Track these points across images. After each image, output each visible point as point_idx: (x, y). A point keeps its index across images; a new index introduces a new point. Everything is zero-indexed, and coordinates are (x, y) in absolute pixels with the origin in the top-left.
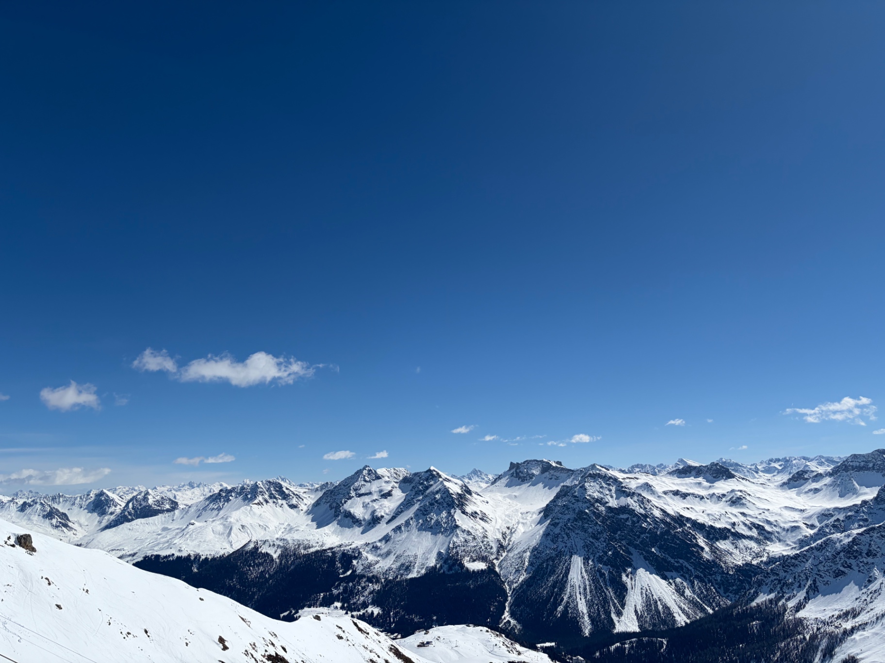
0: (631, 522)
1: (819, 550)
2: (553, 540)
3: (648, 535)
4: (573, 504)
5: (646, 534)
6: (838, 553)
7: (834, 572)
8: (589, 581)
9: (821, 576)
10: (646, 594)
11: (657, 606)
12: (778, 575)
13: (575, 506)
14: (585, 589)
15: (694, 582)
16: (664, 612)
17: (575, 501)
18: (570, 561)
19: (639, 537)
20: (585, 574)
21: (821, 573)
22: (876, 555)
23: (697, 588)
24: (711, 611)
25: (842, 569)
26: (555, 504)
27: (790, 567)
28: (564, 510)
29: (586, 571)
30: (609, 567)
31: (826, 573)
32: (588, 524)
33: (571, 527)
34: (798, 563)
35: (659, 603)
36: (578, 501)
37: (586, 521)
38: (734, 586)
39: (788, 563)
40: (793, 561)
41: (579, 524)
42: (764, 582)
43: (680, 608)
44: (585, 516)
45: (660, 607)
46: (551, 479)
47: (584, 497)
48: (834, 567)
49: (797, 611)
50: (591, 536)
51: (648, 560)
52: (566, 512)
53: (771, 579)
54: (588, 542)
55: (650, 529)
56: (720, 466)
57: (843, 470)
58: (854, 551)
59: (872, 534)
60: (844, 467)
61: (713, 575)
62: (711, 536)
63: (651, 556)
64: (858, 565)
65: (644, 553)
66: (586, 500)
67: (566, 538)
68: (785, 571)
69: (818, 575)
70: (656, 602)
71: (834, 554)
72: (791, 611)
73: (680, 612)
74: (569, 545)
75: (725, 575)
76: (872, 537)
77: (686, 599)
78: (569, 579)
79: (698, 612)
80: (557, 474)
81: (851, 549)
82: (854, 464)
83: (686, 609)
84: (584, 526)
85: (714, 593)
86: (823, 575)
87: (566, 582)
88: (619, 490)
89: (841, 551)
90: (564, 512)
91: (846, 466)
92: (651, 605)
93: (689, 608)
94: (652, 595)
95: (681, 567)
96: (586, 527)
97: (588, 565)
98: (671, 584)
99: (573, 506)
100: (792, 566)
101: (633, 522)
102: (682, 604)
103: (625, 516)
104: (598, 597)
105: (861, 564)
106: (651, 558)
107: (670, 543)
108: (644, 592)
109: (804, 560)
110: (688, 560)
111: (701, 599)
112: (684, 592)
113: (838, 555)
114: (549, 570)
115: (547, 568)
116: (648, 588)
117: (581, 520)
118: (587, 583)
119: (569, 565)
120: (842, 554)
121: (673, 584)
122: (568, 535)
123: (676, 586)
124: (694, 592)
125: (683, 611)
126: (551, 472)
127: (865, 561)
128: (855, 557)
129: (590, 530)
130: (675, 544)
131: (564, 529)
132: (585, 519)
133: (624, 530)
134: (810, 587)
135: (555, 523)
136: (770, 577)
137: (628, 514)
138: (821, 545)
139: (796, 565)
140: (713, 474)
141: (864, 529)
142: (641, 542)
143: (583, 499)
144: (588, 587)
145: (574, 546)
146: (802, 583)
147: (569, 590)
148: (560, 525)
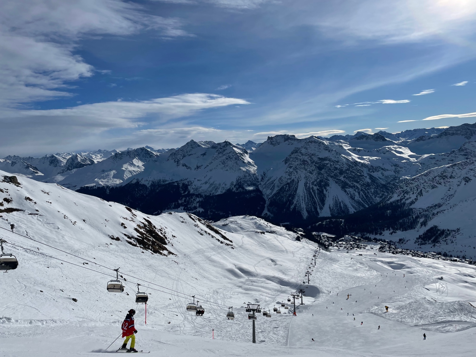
0: (330, 165)
1: (425, 176)
2: (289, 175)
3: (338, 171)
4: (300, 157)
5: (337, 171)
6: (436, 177)
7: (432, 186)
12: (403, 188)
13: (301, 157)
14: (305, 198)
15: (360, 192)
16: (344, 207)
18: (298, 185)
19: (333, 172)
20: (305, 191)
21: (425, 187)
22: (454, 178)
23: (361, 196)
24: (367, 206)
25: (436, 185)
26: (291, 157)
27: (409, 184)
29: (306, 189)
30: (317, 187)
31: (428, 187)
32: (308, 166)
33: (299, 168)
34: (414, 182)
35: (342, 204)
36: (303, 155)
37: (306, 165)
38: (380, 194)
40: (411, 181)
41: (303, 167)
42: (395, 192)
43: (352, 205)
44: (306, 163)
45: (342, 205)
46: (289, 144)
47: (306, 153)
48: (432, 184)
49: (411, 205)
50: (309, 172)
51: (337, 183)
52: (296, 161)
53: (399, 190)
54: (307, 175)
55: (339, 168)
56: (380, 135)
57: (444, 135)
58: (444, 176)
59: (454, 167)
60: (445, 133)
61: (370, 189)
62: (371, 170)
64: (445, 183)
65: (336, 180)
67: (296, 173)
68: (407, 187)
69: (423, 188)
70: (340, 203)
71: (433, 177)
72: (407, 205)
73: (352, 207)
74: (297, 177)
75: (376, 189)
77: (355, 201)
78: (297, 193)
79: (361, 207)
80: (292, 142)
81: (442, 175)
82: (451, 132)
83: (355, 206)
84: (305, 168)
85: (370, 198)
86: (426, 188)
87: (295, 194)
88: (325, 149)
89: (437, 176)
91: (446, 133)
92: (337, 204)
93: (356, 205)
94: (339, 200)
95: (354, 186)
97: (306, 187)
98: (348, 195)
99: (300, 158)
100: (411, 184)
101: (331, 165)
102: (353, 203)
103: (327, 162)
104: (311, 201)
105: (446, 182)
106: (339, 182)
107: (349, 175)
108: (334, 198)
109: (417, 181)
110: (358, 182)
111: (363, 201)
112: (354, 198)
113: (435, 178)
114: (286, 189)
115: (286, 188)
116: (336, 197)
117: (304, 164)
118: (306, 195)
119: (297, 186)
120: (437, 177)
121: (349, 194)
122: (297, 172)
123: (351, 195)
124: (359, 197)
125: (353, 206)
126: (289, 141)
127: (449, 180)
128: (444, 179)
129: (308, 169)
130: (352, 175)
131: (295, 169)
132: (306, 164)
133: (326, 169)
134: (419, 194)
135: (291, 166)
137: (329, 161)
138: (427, 174)
140: (375, 139)
141: (451, 164)
142: (334, 175)
145: (300, 177)
146: (415, 192)
147: (297, 198)
148: (293, 168)
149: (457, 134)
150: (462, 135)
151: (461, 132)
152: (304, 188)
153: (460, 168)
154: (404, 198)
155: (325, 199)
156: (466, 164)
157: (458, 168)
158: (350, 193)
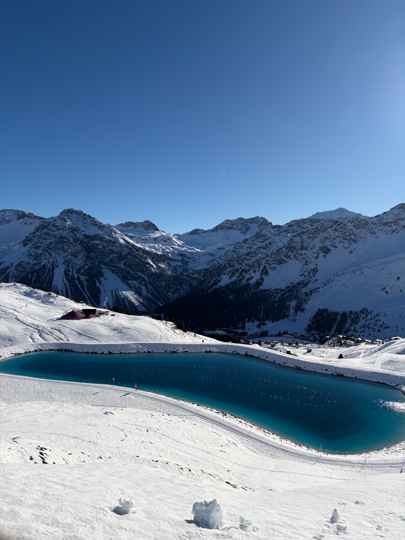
0: (102, 246)
1: (264, 248)
2: (36, 258)
4: (54, 232)
5: (114, 255)
7: (279, 261)
8: (70, 287)
9: (269, 264)
10: (116, 295)
11: (124, 302)
13: (56, 233)
15: (148, 286)
16: (129, 306)
17: (56, 230)
18: (53, 273)
19: (108, 257)
20: (67, 282)
22: (306, 248)
23: (150, 290)
24: (161, 305)
25: (285, 258)
26: (34, 235)
27: (243, 261)
28: (45, 237)
29: (68, 280)
30: (86, 277)
31: (273, 262)
32: (68, 246)
33: (53, 248)
34: (250, 258)
35: (125, 300)
36: (59, 229)
37: (66, 244)
38: (173, 288)
39: (243, 258)
41: (60, 246)
42: (223, 273)
43: (140, 303)
44: (65, 240)
45: (127, 303)
46: (26, 224)
47: (65, 226)
48: (278, 258)
49: (258, 286)
50: (71, 255)
51: (115, 272)
52: (48, 238)
53: (228, 270)
54: (68, 258)
55: (118, 251)
57: (220, 229)
58: (292, 247)
59: (302, 236)
60: (220, 227)
61: (159, 282)
62: (155, 259)
63: (118, 270)
64: (295, 256)
65: (112, 268)
66: (66, 228)
67: (48, 256)
68: (240, 264)
69: (266, 263)
71: (278, 249)
72: (253, 287)
73: (141, 305)
74: (51, 261)
75: (167, 282)
76: (302, 238)
77: (144, 297)
78: (53, 285)
79: (153, 305)
80: (31, 221)
81: (290, 245)
82: (228, 225)
83: (145, 303)
84: (64, 248)
85: (161, 293)
86: (271, 263)
88: (92, 224)
89: (282, 247)
90: (45, 238)
91: (222, 226)
92: (120, 302)
93: (146, 303)
94: (120, 296)
95: (139, 277)
96: (66, 248)
97: (68, 276)
98: (132, 288)
99: (54, 233)
100: (245, 260)
101: (104, 246)
102: (141, 300)
103: (98, 242)
104: (78, 298)
105: (297, 255)
106: (118, 271)
107: (132, 261)
108: (114, 293)
109: (254, 255)
110: (143, 272)
111: (153, 297)
112: (141, 293)
113: (280, 250)
114: (33, 280)
115: (32, 278)
116: (116, 291)
117: (61, 243)
118: (68, 288)
119: (53, 275)
120: (284, 249)
121: (134, 288)
122: (49, 254)
124: (148, 292)
126: (25, 219)
127: (300, 252)
128: (292, 251)
129: (70, 251)
130: (135, 261)
131: (46, 250)
132: (65, 242)
133: (96, 252)
134: (262, 271)
135: (38, 246)
136: (227, 269)
137: (100, 240)
138: (266, 245)
139: (248, 259)
140: (145, 227)
142: (110, 260)
143: (64, 227)
144: (69, 291)
145: (55, 262)
146: (257, 269)
148: (42, 248)
149: (234, 229)
150: (238, 230)
151: (237, 226)
152: (65, 279)
153: (310, 237)
154: (244, 279)
155: (99, 295)
156: (317, 231)
157: (307, 236)
158: (134, 286)
